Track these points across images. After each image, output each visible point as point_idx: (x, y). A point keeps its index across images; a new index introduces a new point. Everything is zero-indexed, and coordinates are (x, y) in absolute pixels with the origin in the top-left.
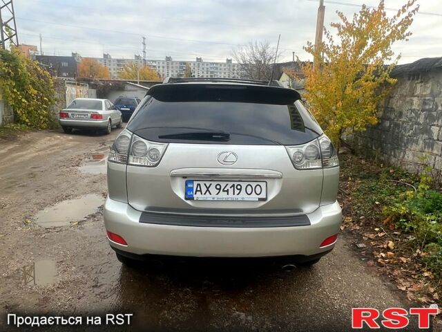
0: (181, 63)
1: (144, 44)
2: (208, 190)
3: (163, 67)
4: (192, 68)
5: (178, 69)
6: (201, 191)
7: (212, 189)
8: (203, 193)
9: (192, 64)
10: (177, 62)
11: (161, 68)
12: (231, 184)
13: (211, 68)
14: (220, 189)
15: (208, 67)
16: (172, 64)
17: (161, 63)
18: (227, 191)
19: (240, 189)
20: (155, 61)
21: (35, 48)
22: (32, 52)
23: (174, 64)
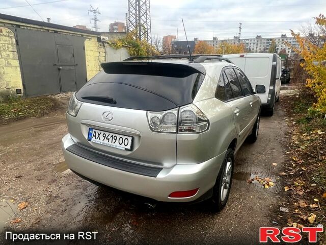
0: (268, 39)
1: (240, 28)
2: (99, 137)
3: (254, 44)
4: (277, 43)
5: (265, 45)
6: (95, 136)
7: (101, 136)
8: (96, 138)
9: (277, 40)
10: (264, 39)
11: (252, 45)
12: (111, 134)
13: (293, 42)
14: (105, 137)
15: (291, 41)
16: (261, 40)
17: (253, 40)
18: (109, 139)
19: (116, 140)
20: (248, 40)
21: (174, 37)
22: (173, 40)
23: (263, 40)
